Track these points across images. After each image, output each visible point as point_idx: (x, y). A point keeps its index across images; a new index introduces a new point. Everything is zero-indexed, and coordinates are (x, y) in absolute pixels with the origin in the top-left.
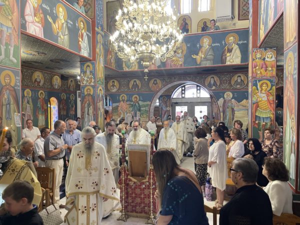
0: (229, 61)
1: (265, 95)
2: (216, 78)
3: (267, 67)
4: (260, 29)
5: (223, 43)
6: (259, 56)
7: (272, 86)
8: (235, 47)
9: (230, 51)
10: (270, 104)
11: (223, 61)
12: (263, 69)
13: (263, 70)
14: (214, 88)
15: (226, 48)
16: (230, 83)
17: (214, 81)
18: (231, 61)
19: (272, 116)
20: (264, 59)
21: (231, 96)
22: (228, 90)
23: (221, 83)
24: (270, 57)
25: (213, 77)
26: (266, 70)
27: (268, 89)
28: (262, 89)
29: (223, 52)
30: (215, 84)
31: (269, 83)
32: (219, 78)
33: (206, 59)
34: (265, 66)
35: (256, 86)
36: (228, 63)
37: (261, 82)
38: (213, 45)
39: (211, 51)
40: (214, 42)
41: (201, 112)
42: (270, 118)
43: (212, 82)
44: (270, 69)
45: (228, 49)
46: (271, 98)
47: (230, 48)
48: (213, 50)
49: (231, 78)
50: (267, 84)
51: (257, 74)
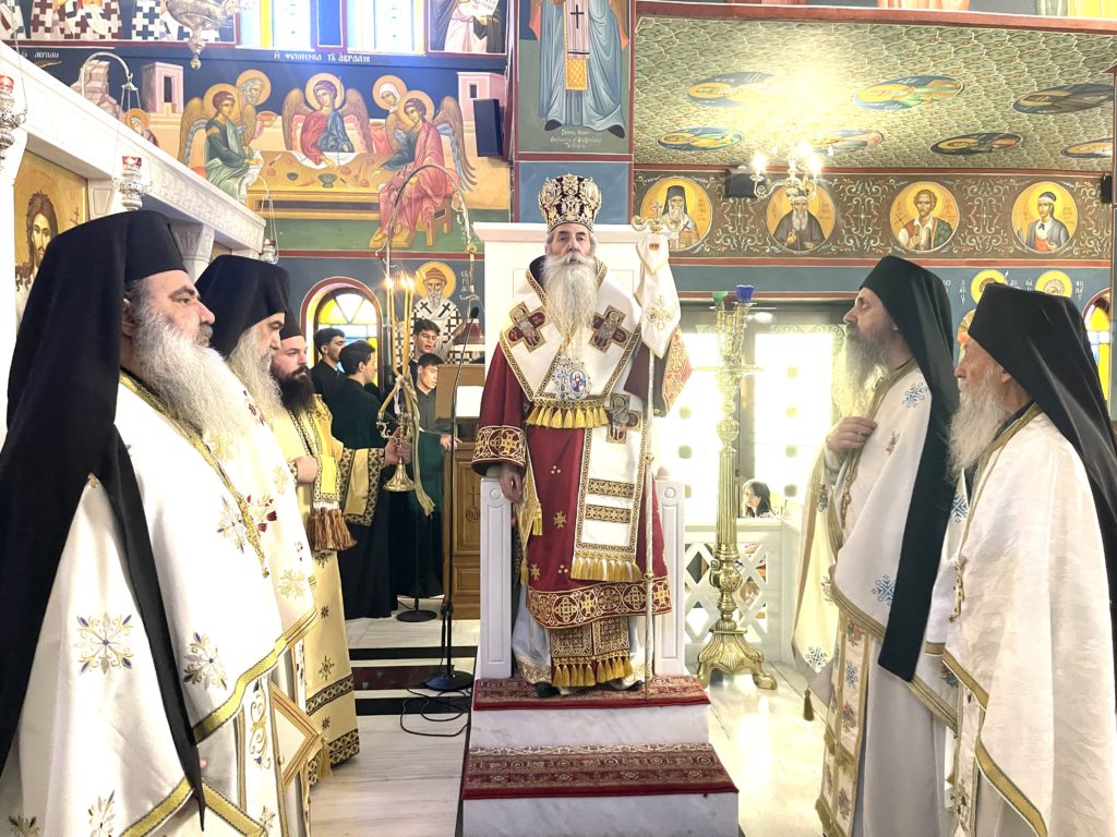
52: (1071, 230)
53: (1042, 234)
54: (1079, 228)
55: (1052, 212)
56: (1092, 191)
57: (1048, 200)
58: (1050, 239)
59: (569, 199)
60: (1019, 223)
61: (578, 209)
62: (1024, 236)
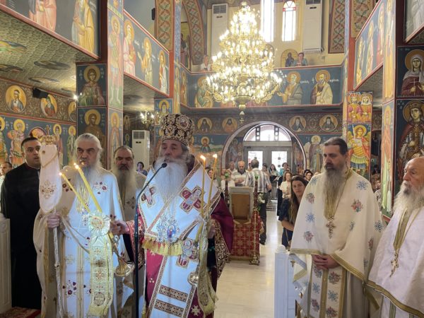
0: (320, 101)
1: (360, 141)
2: (302, 119)
3: (362, 111)
4: (356, 72)
5: (313, 80)
6: (354, 99)
7: (368, 131)
8: (327, 86)
9: (320, 89)
10: (366, 150)
11: (313, 101)
12: (359, 113)
13: (358, 115)
14: (299, 130)
15: (316, 86)
16: (318, 125)
17: (300, 122)
18: (322, 101)
19: (367, 162)
20: (360, 103)
21: (319, 140)
22: (316, 133)
23: (307, 125)
24: (366, 101)
25: (299, 118)
26: (362, 115)
27: (363, 135)
28: (357, 134)
29: (313, 91)
30: (301, 126)
31: (364, 128)
32: (306, 119)
33: (293, 97)
34: (360, 110)
35: (352, 131)
36: (318, 103)
37: (357, 127)
38: (301, 82)
39: (299, 89)
40: (302, 79)
41: (279, 159)
42: (365, 164)
43: (298, 124)
44: (366, 113)
45: (319, 88)
46: (366, 144)
47: (321, 86)
48: (301, 88)
49: (319, 120)
50: (362, 129)
51: (352, 118)
52: (24, 105)
53: (15, 105)
54: (27, 105)
55: (18, 97)
56: (30, 92)
57: (17, 93)
58: (18, 107)
59: (170, 127)
60: (8, 100)
61: (173, 132)
62: (10, 105)
